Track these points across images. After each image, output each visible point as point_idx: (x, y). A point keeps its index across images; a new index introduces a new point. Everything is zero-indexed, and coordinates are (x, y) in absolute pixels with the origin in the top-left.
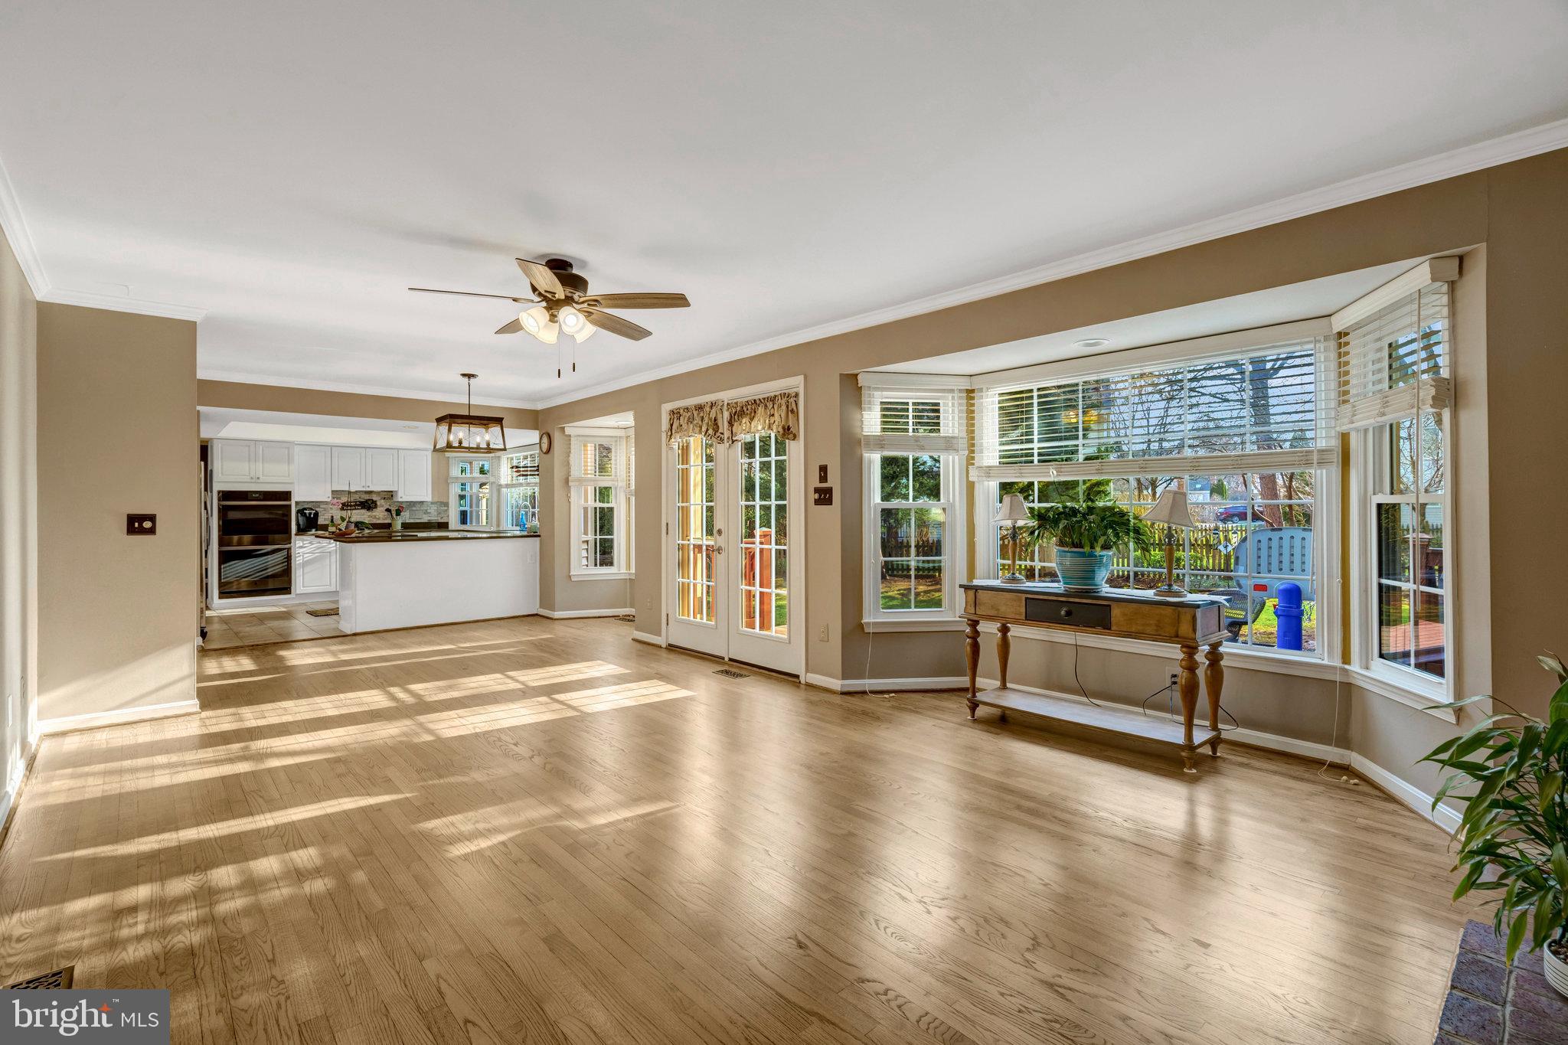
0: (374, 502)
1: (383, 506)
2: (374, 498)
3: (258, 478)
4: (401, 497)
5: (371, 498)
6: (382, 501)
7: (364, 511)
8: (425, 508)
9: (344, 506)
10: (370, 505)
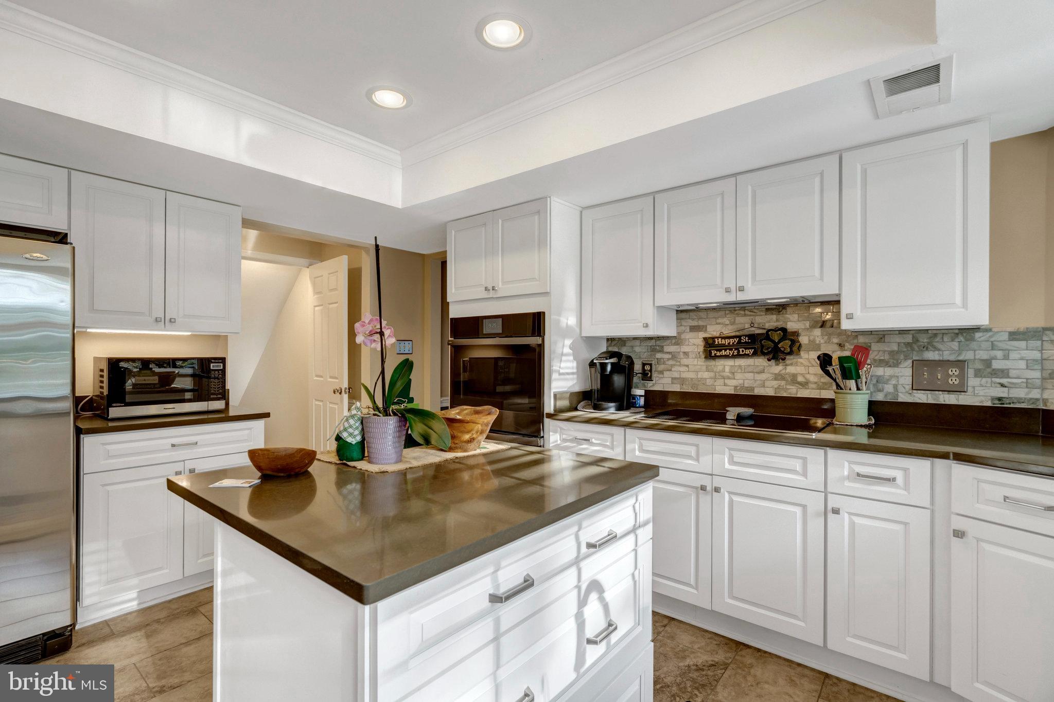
0: (791, 336)
1: (816, 348)
2: (793, 322)
3: (493, 289)
4: (850, 317)
5: (780, 324)
6: (818, 332)
7: (760, 362)
8: (983, 355)
9: (712, 349)
10: (776, 344)
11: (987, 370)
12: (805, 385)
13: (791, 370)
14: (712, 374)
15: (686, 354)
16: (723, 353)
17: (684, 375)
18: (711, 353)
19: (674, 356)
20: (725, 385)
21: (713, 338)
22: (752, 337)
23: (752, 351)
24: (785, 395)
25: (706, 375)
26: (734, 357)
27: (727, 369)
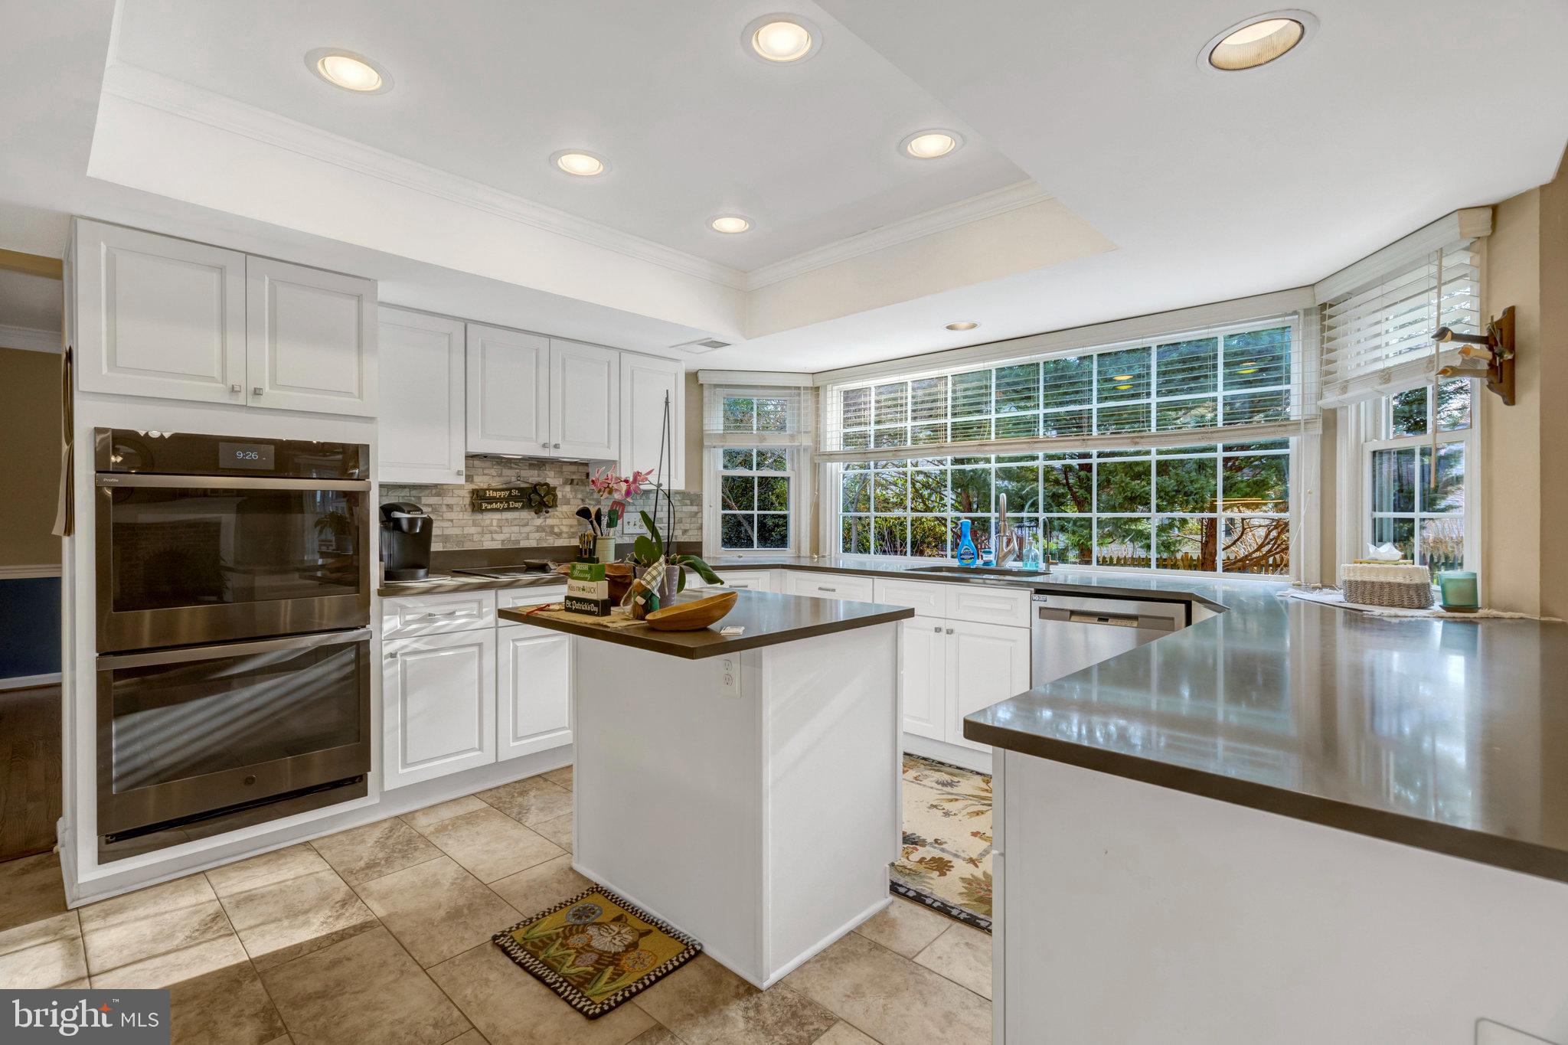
0: (551, 491)
1: (567, 502)
2: (552, 479)
5: (542, 480)
6: (568, 488)
7: (526, 515)
9: (480, 502)
10: (541, 498)
12: (559, 535)
13: (550, 522)
14: (479, 529)
15: (449, 507)
16: (494, 506)
17: (447, 532)
18: (481, 506)
20: (493, 539)
21: (484, 490)
22: (520, 490)
23: (520, 504)
24: (545, 545)
25: (472, 530)
26: (504, 510)
27: (495, 523)
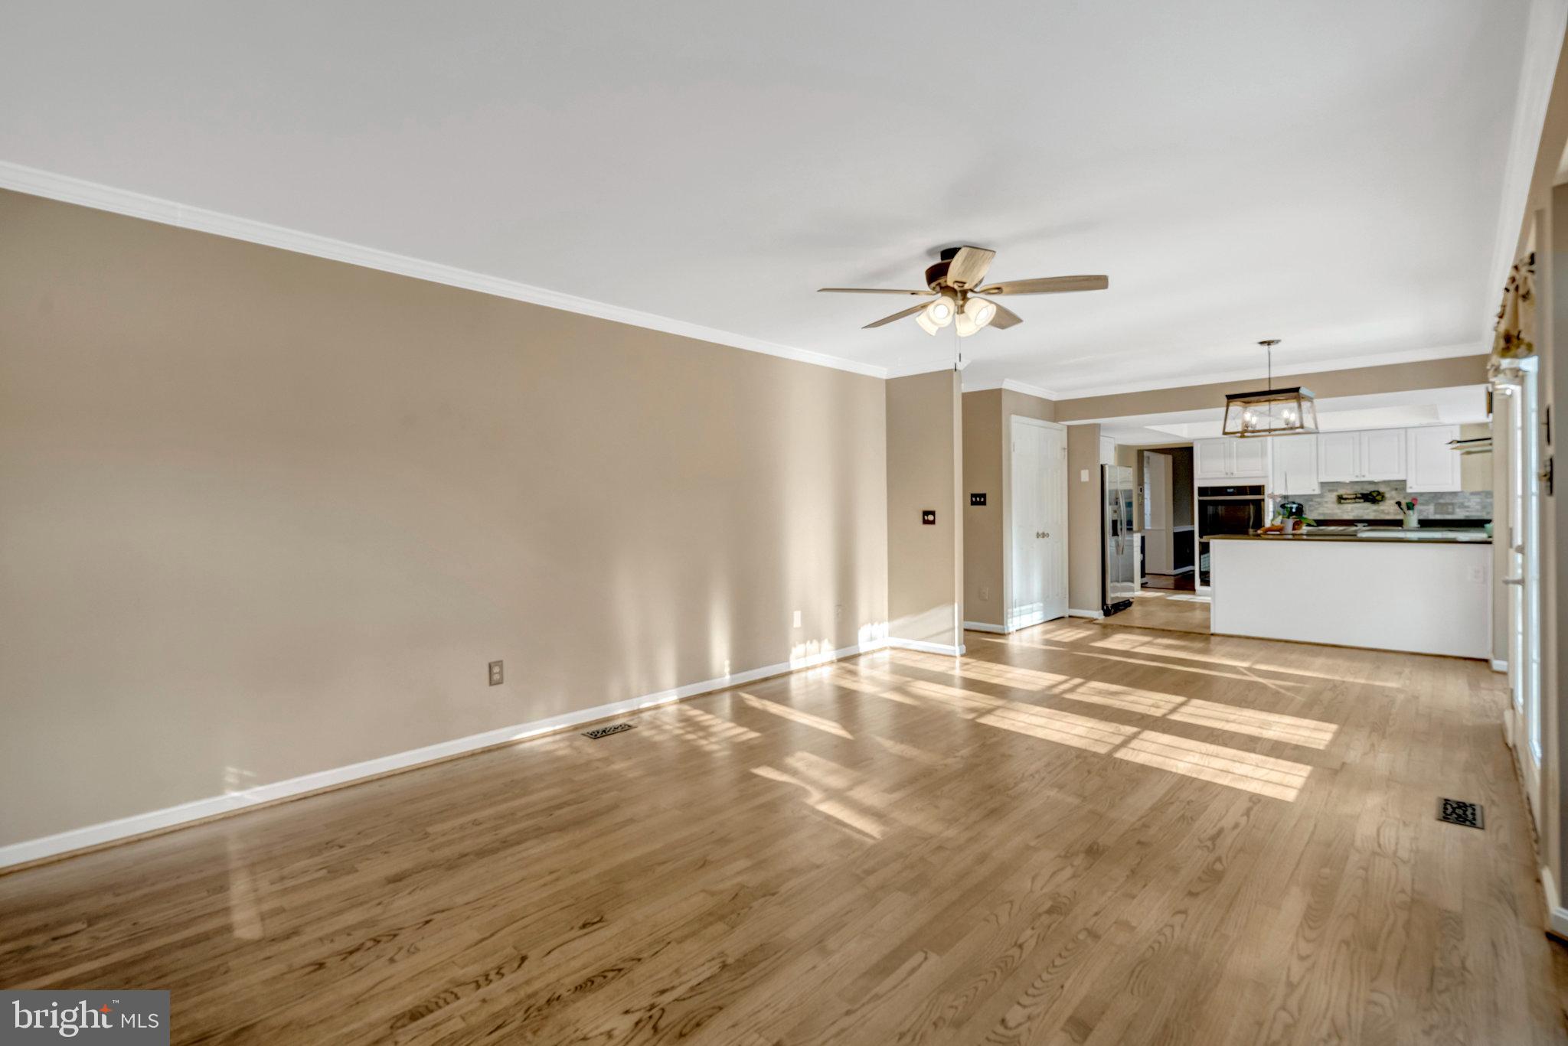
0: (1381, 495)
1: (1392, 500)
2: (1382, 489)
3: (1232, 474)
4: (1411, 488)
5: (1376, 489)
7: (1367, 505)
8: (1461, 501)
9: (1341, 499)
10: (1374, 497)
11: (1462, 506)
12: (1388, 514)
13: (1382, 508)
14: (1341, 511)
15: (1326, 502)
16: (1347, 502)
17: (1326, 511)
18: (1340, 502)
19: (1319, 503)
20: (1350, 515)
21: (1342, 496)
23: (1362, 501)
24: (1379, 518)
25: (1338, 511)
26: (1352, 503)
27: (1349, 509)
